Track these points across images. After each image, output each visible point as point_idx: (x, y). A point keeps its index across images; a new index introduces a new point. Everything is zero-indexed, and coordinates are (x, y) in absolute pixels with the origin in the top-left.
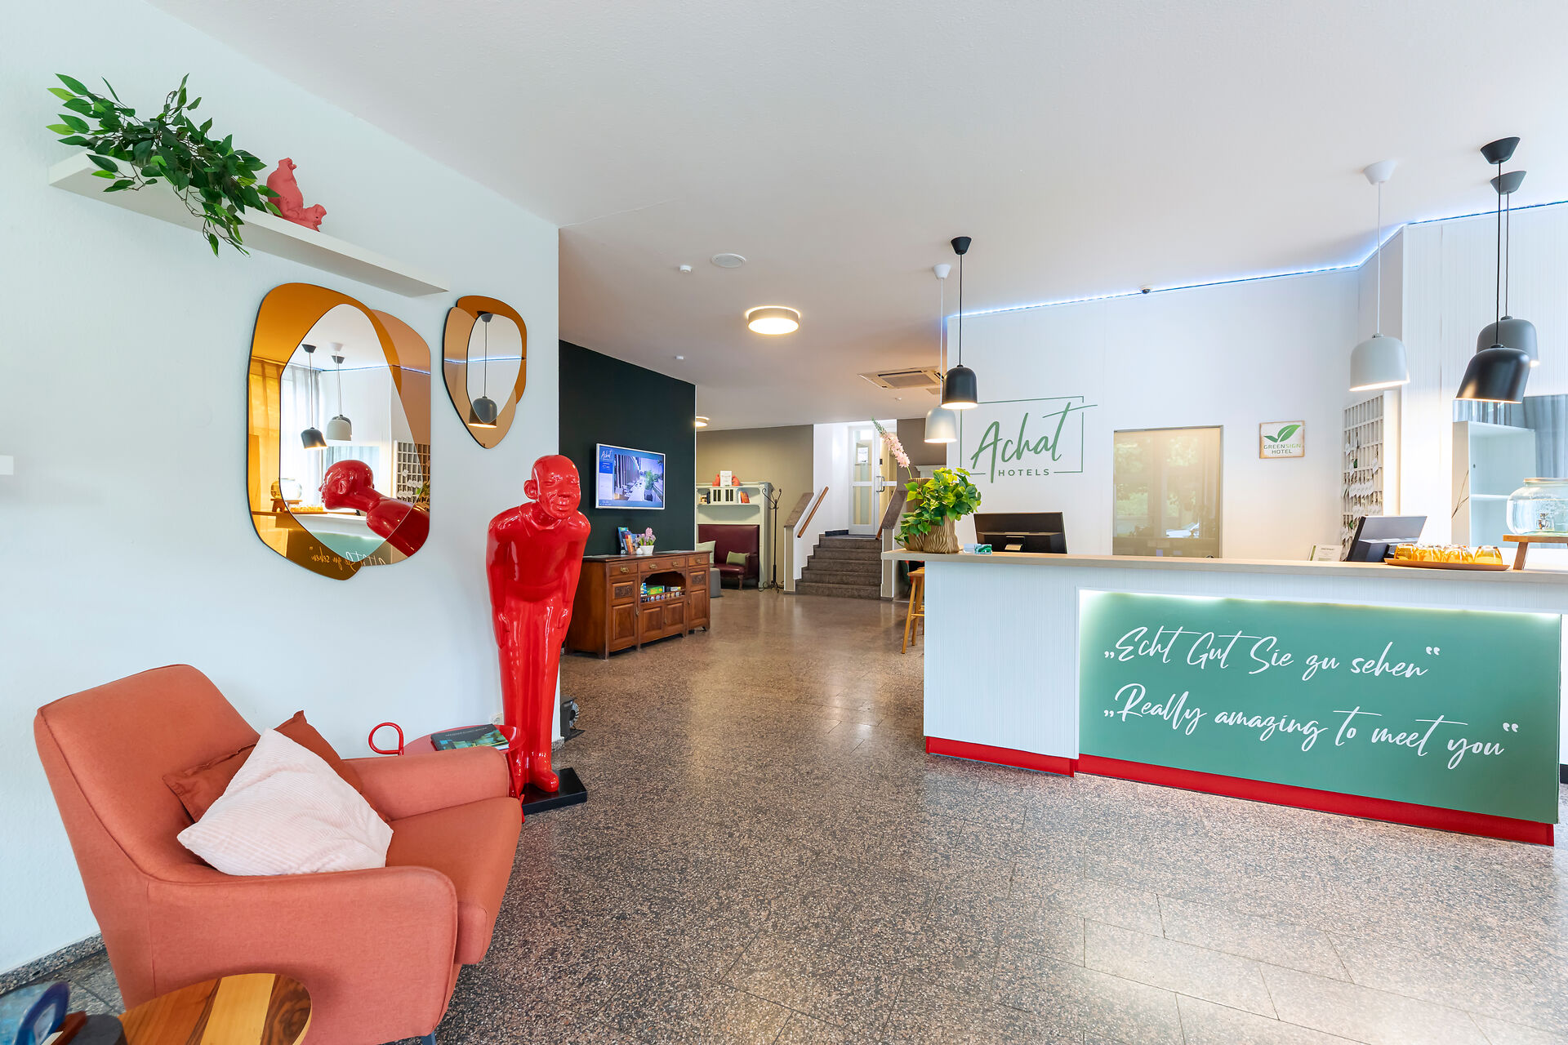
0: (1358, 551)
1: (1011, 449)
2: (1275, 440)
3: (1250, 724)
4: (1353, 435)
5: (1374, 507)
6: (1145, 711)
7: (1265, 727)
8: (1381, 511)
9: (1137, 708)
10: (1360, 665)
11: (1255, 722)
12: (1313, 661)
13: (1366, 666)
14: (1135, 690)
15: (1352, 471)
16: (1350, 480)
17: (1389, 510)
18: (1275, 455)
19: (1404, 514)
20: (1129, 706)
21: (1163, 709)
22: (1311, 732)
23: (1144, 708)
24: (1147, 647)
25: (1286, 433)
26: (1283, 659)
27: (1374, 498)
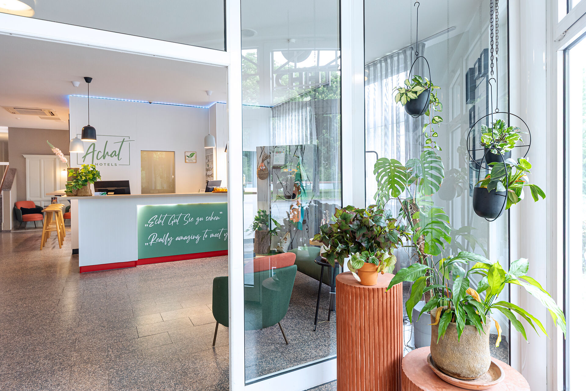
0: (208, 190)
1: (101, 155)
2: (189, 157)
3: (184, 239)
4: (207, 157)
5: (212, 178)
6: (157, 241)
7: (188, 239)
8: (213, 179)
9: (155, 241)
10: (208, 218)
11: (186, 238)
12: (198, 219)
13: (209, 219)
14: (154, 235)
15: (207, 168)
16: (207, 170)
17: (215, 179)
18: (189, 162)
19: (218, 180)
20: (152, 240)
21: (162, 239)
22: (198, 237)
23: (157, 240)
24: (157, 221)
25: (192, 155)
26: (191, 220)
27: (212, 176)
